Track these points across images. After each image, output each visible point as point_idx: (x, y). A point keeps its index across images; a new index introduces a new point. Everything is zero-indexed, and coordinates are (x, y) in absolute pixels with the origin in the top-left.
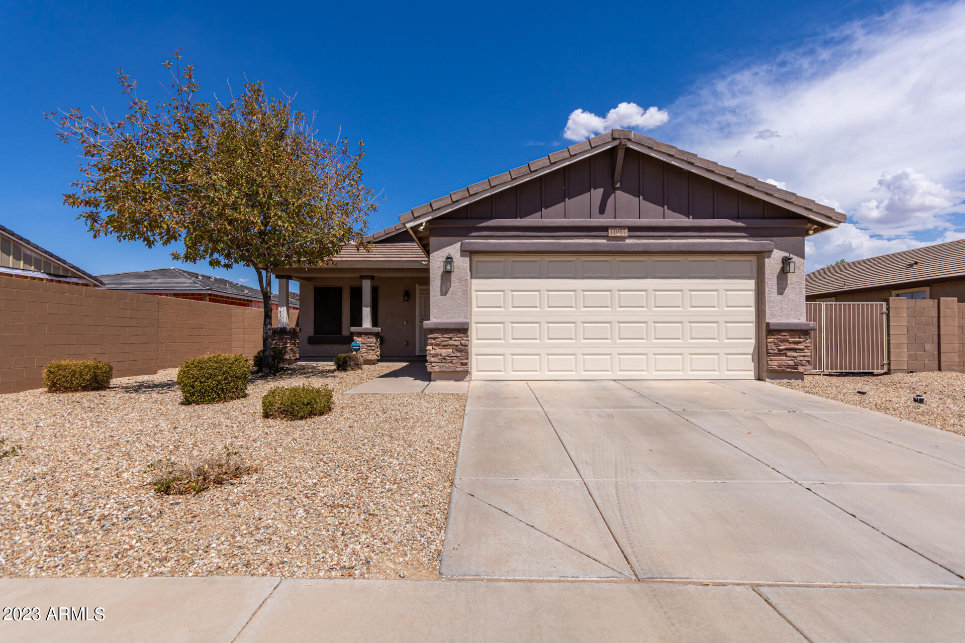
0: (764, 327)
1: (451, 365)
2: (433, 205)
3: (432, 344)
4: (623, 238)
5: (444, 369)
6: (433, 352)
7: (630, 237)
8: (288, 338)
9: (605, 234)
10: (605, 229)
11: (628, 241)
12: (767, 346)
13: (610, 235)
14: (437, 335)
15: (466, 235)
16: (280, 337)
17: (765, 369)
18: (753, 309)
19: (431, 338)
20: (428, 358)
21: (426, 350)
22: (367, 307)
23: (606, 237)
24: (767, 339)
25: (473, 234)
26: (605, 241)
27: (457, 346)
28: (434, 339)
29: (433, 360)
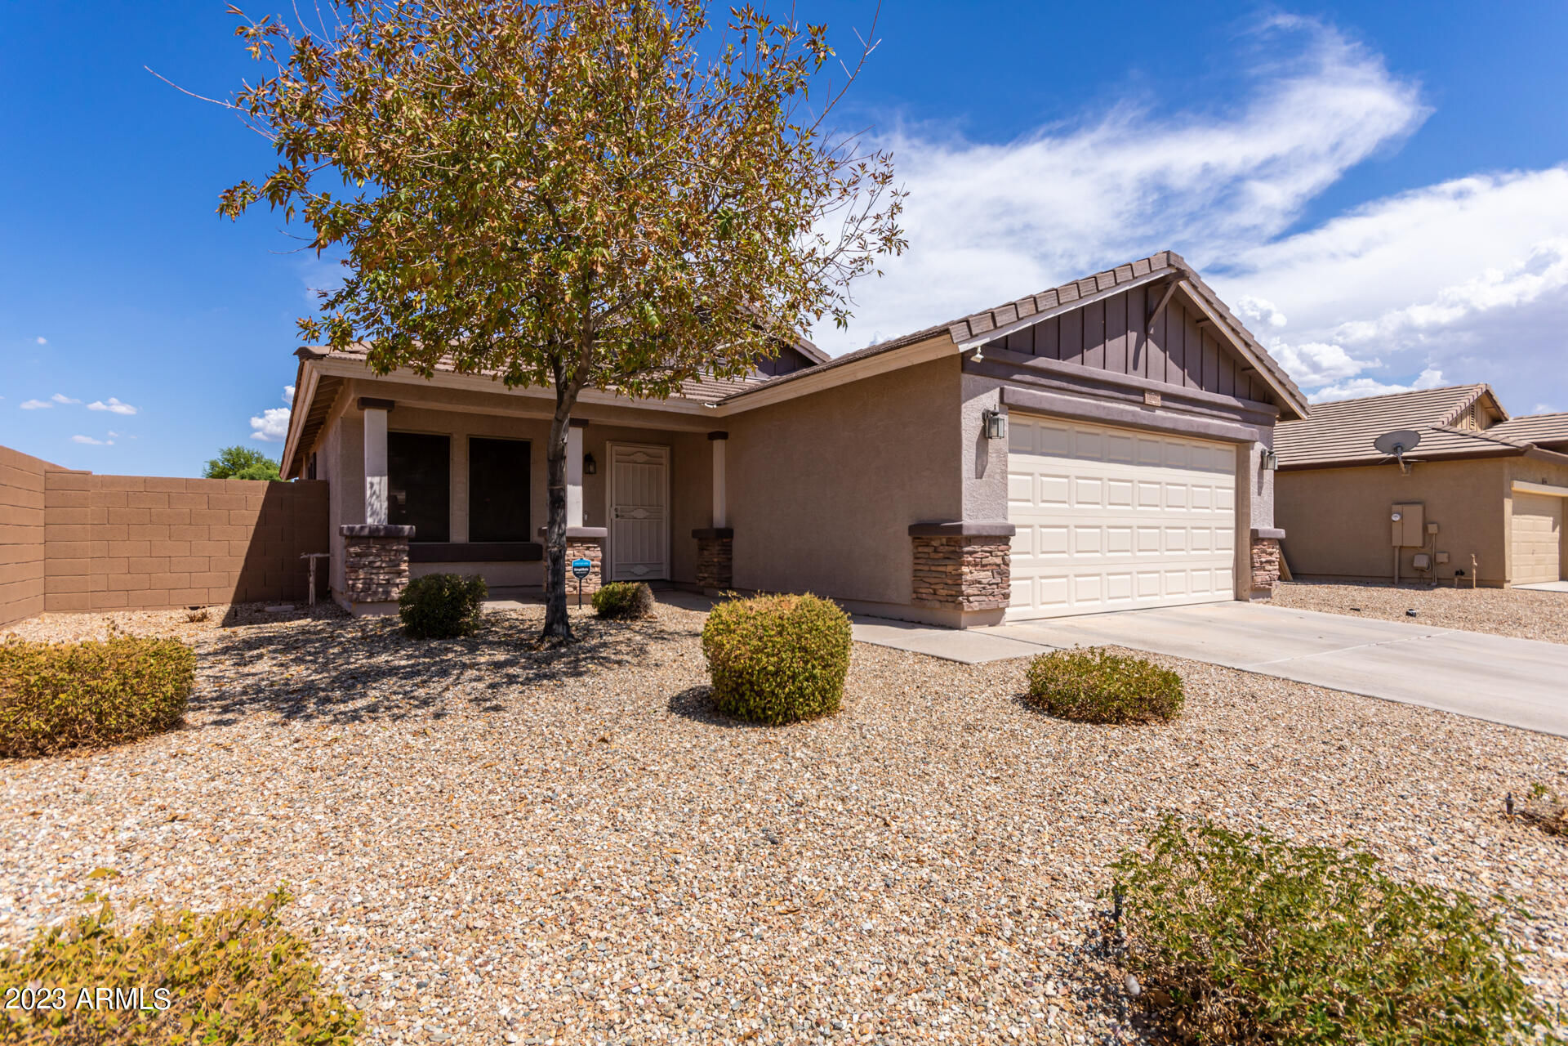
0: (1248, 534)
1: (991, 598)
2: (998, 319)
3: (969, 564)
4: (1153, 408)
5: (984, 606)
6: (969, 577)
7: (1163, 408)
8: (404, 551)
9: (1140, 399)
10: (1141, 391)
11: (1158, 412)
12: (1252, 558)
13: (1147, 402)
14: (977, 548)
15: (1007, 378)
16: (383, 549)
17: (1248, 585)
18: (1233, 512)
19: (968, 553)
20: (964, 588)
21: (961, 575)
22: (575, 484)
23: (1143, 404)
24: (1251, 549)
25: (1016, 377)
26: (1138, 409)
27: (999, 565)
28: (971, 553)
29: (970, 591)
